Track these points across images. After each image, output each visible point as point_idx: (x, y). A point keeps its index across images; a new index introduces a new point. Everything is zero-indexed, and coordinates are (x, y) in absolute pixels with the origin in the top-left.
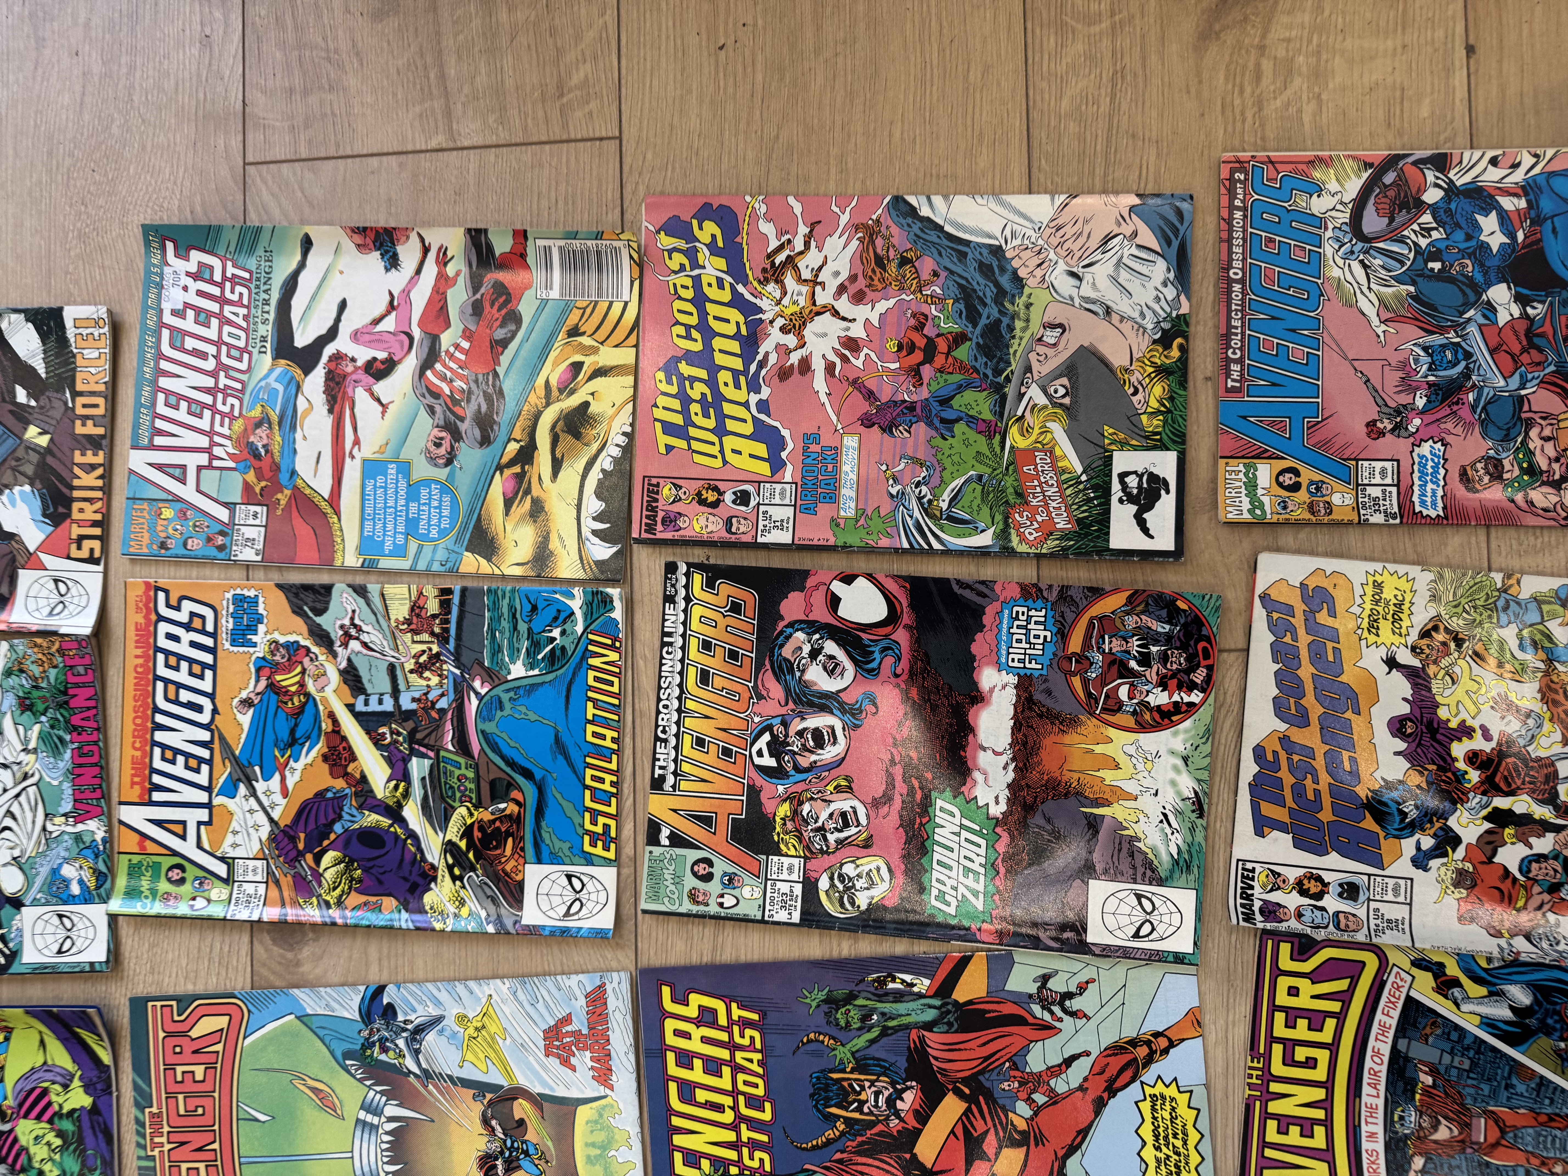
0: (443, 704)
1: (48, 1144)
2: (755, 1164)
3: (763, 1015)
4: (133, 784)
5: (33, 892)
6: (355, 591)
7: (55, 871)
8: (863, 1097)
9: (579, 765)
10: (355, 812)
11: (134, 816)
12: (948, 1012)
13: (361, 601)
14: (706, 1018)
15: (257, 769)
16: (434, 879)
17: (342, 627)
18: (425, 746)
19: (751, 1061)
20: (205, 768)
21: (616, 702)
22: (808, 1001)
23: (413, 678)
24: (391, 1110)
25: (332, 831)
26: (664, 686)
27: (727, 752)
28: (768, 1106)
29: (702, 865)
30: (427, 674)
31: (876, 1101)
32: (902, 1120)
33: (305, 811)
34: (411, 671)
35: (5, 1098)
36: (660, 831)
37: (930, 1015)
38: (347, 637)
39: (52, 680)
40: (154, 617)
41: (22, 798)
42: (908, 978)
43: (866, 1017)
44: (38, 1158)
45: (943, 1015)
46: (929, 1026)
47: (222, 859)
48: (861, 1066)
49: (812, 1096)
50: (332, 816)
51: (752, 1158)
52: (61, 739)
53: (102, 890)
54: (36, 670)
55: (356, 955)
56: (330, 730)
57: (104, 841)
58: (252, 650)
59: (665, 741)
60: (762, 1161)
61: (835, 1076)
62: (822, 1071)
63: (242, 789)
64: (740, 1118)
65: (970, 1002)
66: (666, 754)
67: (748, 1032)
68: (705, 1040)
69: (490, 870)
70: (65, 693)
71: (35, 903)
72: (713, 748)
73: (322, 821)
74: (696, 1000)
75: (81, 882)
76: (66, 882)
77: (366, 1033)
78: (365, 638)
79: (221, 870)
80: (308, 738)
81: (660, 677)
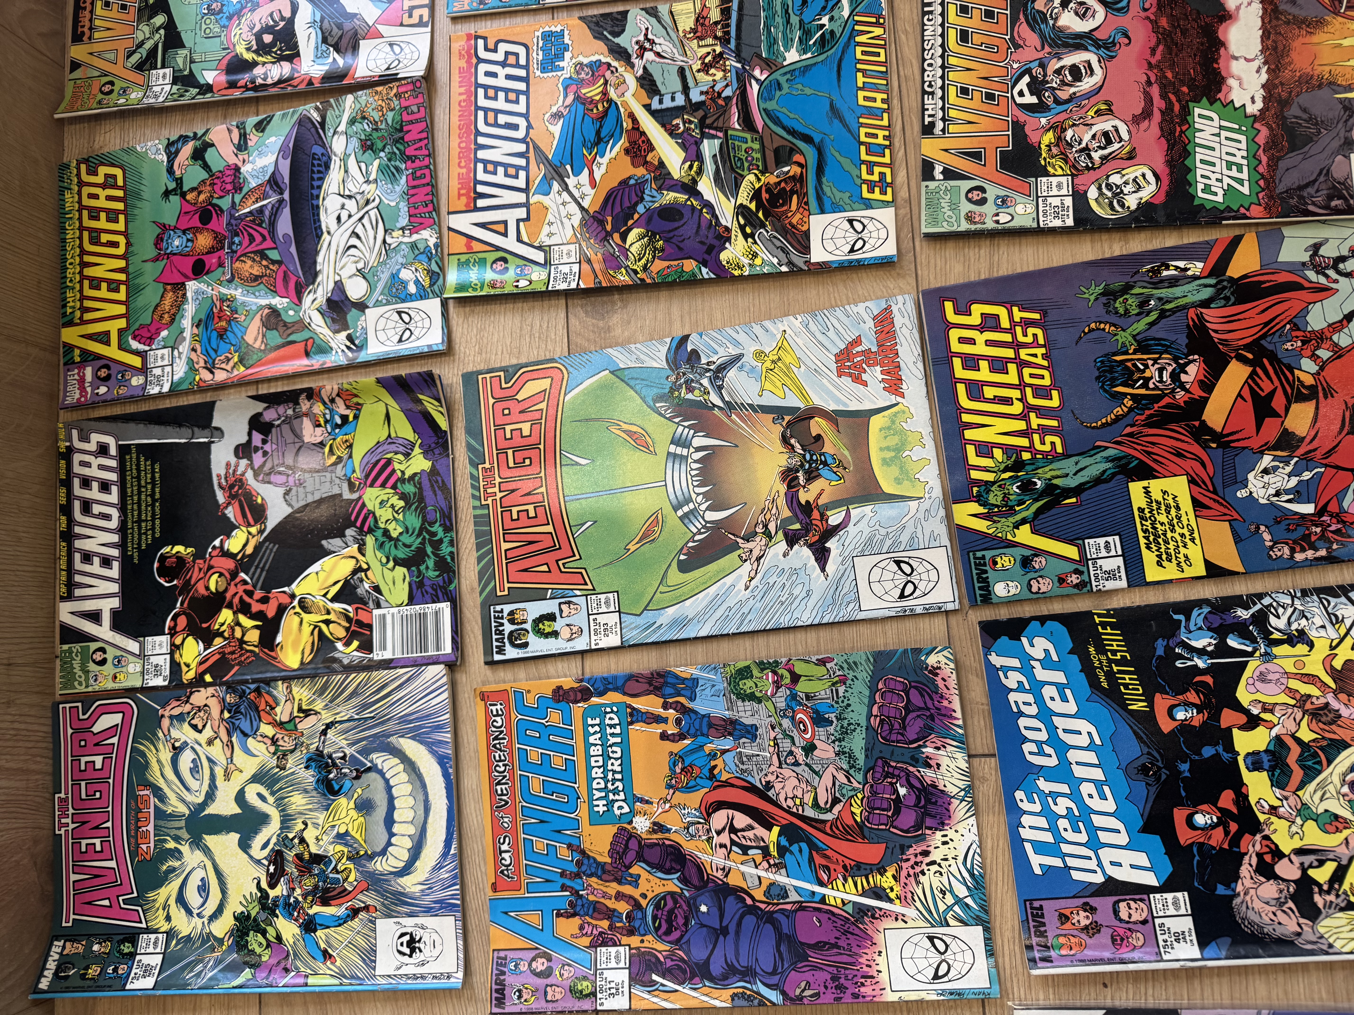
0: (728, 92)
1: (393, 506)
2: (1047, 448)
3: (1044, 313)
4: (460, 195)
5: (376, 295)
6: (647, 12)
7: (394, 276)
8: (1147, 374)
9: (854, 126)
10: (655, 193)
11: (462, 222)
12: (1224, 288)
13: (653, 20)
14: (989, 323)
15: (568, 167)
16: (729, 239)
17: (637, 43)
18: (716, 129)
19: (1035, 356)
20: (522, 174)
21: (883, 69)
22: (1086, 296)
23: (701, 76)
24: (698, 441)
25: (635, 211)
26: (927, 48)
27: (990, 96)
28: (1055, 394)
29: (975, 193)
30: (712, 71)
31: (1161, 376)
32: (1187, 391)
33: (610, 198)
34: (699, 71)
35: (354, 471)
36: (934, 168)
37: (1207, 293)
38: (642, 50)
39: (390, 122)
40: (474, 61)
41: (366, 221)
42: (1181, 264)
43: (1143, 304)
44: (383, 520)
45: (1219, 292)
46: (1205, 304)
47: (540, 248)
48: (1143, 346)
49: (1098, 378)
50: (634, 199)
51: (1043, 443)
52: (397, 169)
53: (436, 287)
54: (376, 116)
55: (660, 316)
56: (630, 127)
57: (436, 245)
58: (559, 73)
59: (932, 93)
60: (1053, 444)
61: (1118, 358)
62: (1106, 355)
63: (556, 186)
64: (1029, 408)
65: (1245, 276)
66: (933, 105)
67: (1031, 331)
68: (989, 343)
69: (778, 225)
70: (401, 130)
71: (378, 304)
72: (977, 95)
73: (627, 204)
74: (978, 310)
75: (417, 282)
76: (404, 284)
77: (673, 378)
78: (658, 48)
79: (539, 257)
80: (612, 136)
81: (923, 41)
